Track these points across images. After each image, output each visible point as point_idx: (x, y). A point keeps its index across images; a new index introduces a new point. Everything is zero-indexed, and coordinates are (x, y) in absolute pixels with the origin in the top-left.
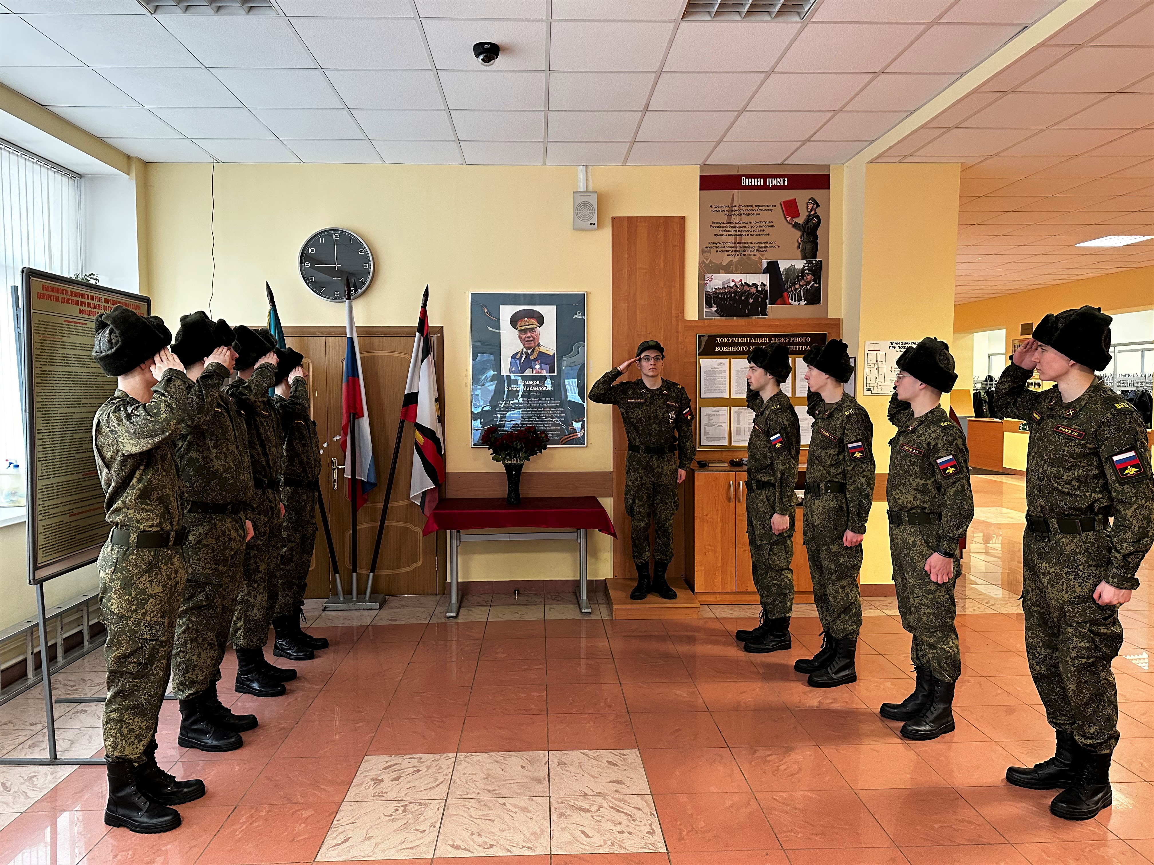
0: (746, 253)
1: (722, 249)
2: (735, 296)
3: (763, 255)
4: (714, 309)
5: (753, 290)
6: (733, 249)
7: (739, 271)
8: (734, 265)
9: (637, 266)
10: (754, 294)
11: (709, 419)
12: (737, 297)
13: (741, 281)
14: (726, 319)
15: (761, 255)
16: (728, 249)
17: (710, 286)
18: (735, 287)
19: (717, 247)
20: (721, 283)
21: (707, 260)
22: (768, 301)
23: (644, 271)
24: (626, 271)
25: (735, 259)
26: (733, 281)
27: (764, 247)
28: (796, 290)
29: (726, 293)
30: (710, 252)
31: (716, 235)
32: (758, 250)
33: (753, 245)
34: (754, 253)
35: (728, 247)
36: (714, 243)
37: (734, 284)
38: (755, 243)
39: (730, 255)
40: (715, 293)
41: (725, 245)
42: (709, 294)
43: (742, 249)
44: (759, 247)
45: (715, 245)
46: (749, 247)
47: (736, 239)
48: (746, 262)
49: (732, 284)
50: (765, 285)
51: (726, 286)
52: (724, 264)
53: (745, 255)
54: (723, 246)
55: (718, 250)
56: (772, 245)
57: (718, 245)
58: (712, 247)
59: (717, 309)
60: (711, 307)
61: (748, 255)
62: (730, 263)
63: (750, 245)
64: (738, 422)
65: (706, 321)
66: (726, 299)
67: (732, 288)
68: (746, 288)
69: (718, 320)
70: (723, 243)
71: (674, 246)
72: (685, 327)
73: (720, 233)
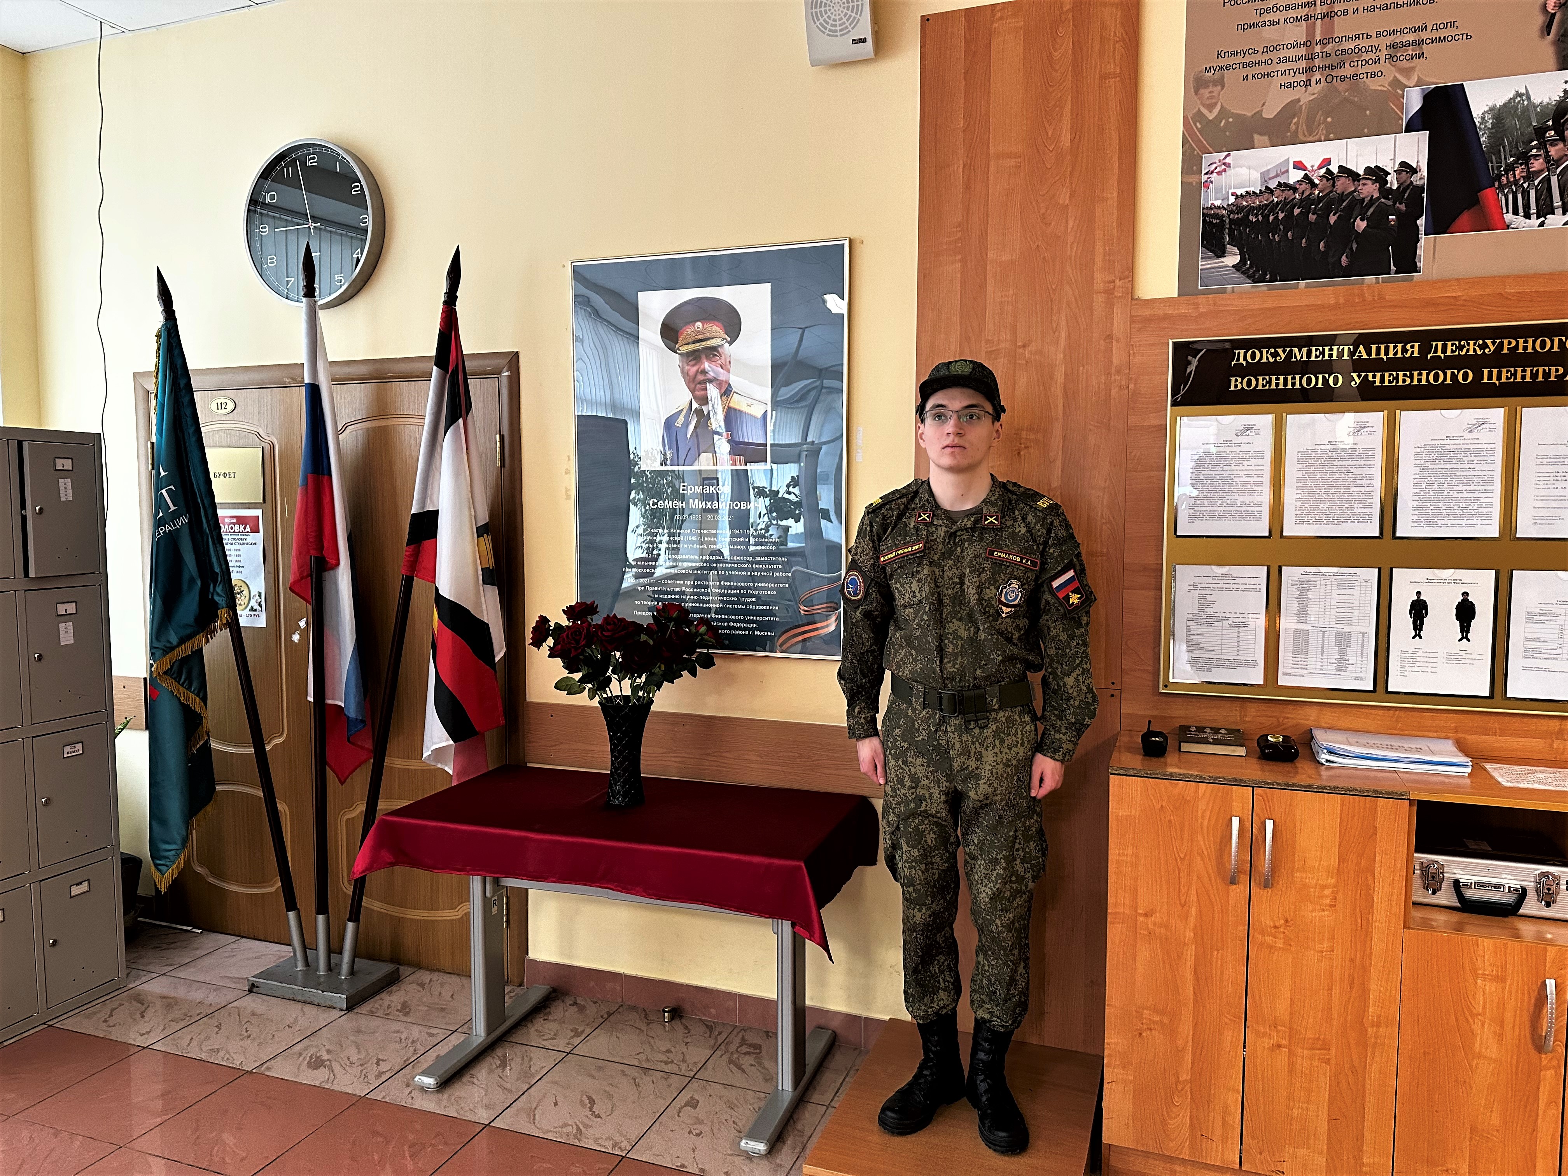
0: (1347, 71)
1: (1265, 69)
2: (1304, 215)
3: (1407, 72)
4: (1232, 259)
5: (1370, 190)
6: (1303, 64)
7: (1322, 132)
8: (1304, 115)
9: (992, 150)
10: (1372, 201)
11: (1204, 602)
12: (1312, 217)
13: (1327, 162)
14: (1270, 289)
15: (1402, 71)
16: (1282, 67)
17: (1218, 190)
18: (1304, 186)
19: (1246, 65)
20: (1256, 176)
21: (1210, 107)
22: (1421, 222)
23: (1013, 162)
24: (958, 168)
25: (1305, 96)
26: (1299, 165)
27: (1413, 43)
28: (1530, 176)
29: (1272, 207)
30: (1221, 82)
31: (1243, 28)
32: (1391, 58)
33: (1374, 41)
34: (1375, 68)
35: (1286, 60)
36: (1235, 54)
37: (1299, 175)
38: (1379, 34)
39: (1291, 86)
40: (1236, 208)
41: (1274, 55)
42: (1216, 216)
43: (1333, 60)
44: (1392, 46)
45: (1239, 59)
46: (1359, 51)
47: (1311, 31)
48: (1346, 99)
49: (1295, 176)
50: (1414, 171)
51: (1273, 185)
52: (1269, 113)
53: (1343, 79)
54: (1265, 57)
55: (1250, 71)
56: (1442, 34)
57: (1248, 59)
58: (1229, 67)
59: (1243, 261)
60: (1221, 253)
61: (1355, 77)
62: (1291, 109)
63: (1361, 43)
64: (1303, 616)
65: (1201, 299)
66: (1274, 227)
67: (1293, 188)
68: (1344, 185)
69: (1242, 293)
70: (1268, 49)
71: (1104, 77)
72: (1133, 320)
73: (1257, 19)
